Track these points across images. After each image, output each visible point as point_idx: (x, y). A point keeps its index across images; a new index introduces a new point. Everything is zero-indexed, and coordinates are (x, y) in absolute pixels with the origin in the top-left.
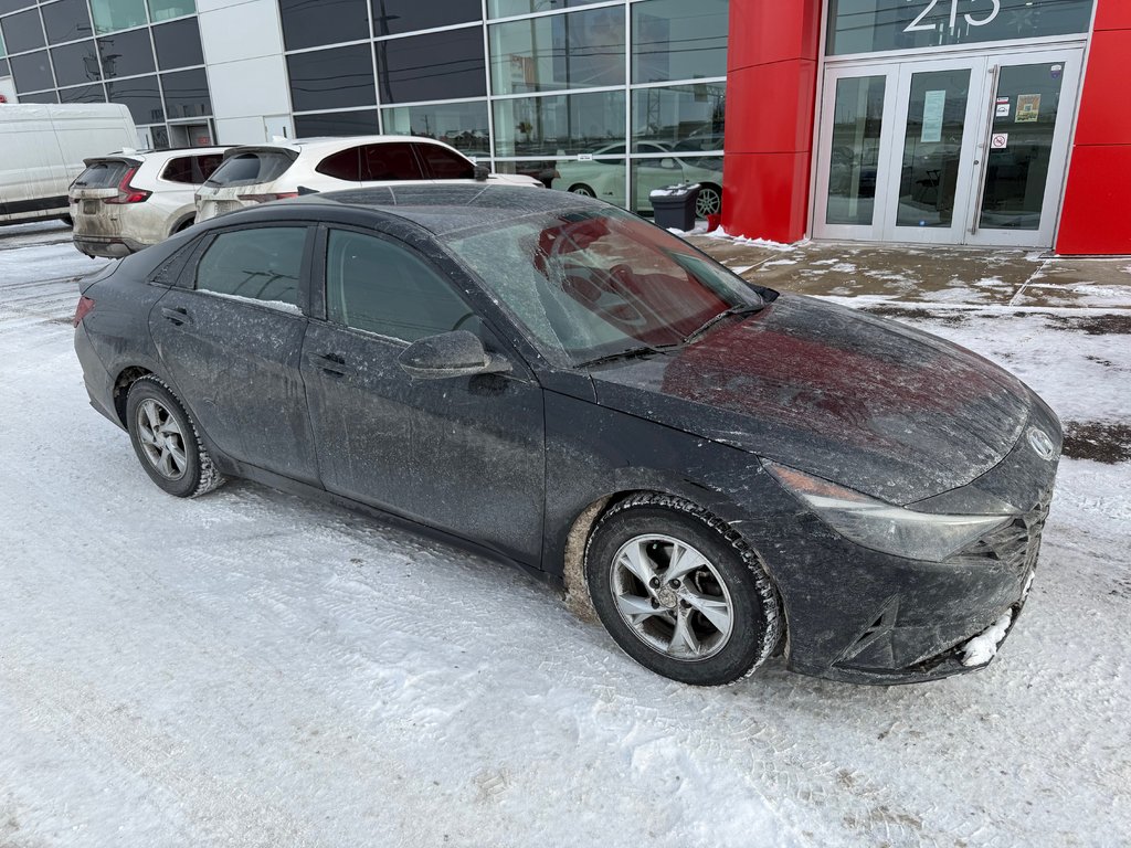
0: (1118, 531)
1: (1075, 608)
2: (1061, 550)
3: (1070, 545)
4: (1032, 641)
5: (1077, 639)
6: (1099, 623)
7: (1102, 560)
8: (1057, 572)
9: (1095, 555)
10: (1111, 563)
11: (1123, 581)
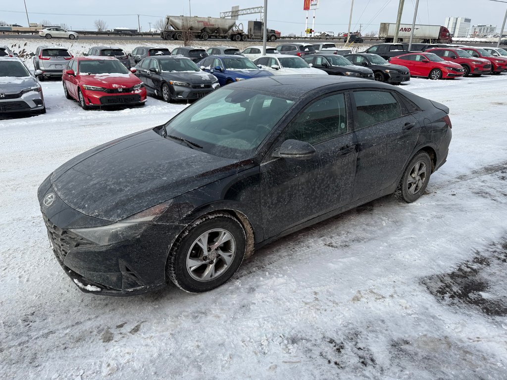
0: (47, 364)
1: (45, 295)
2: (70, 324)
3: (68, 331)
4: (53, 272)
5: (38, 282)
6: (32, 294)
7: (46, 331)
8: (63, 308)
9: (51, 332)
10: (41, 333)
11: (31, 324)
